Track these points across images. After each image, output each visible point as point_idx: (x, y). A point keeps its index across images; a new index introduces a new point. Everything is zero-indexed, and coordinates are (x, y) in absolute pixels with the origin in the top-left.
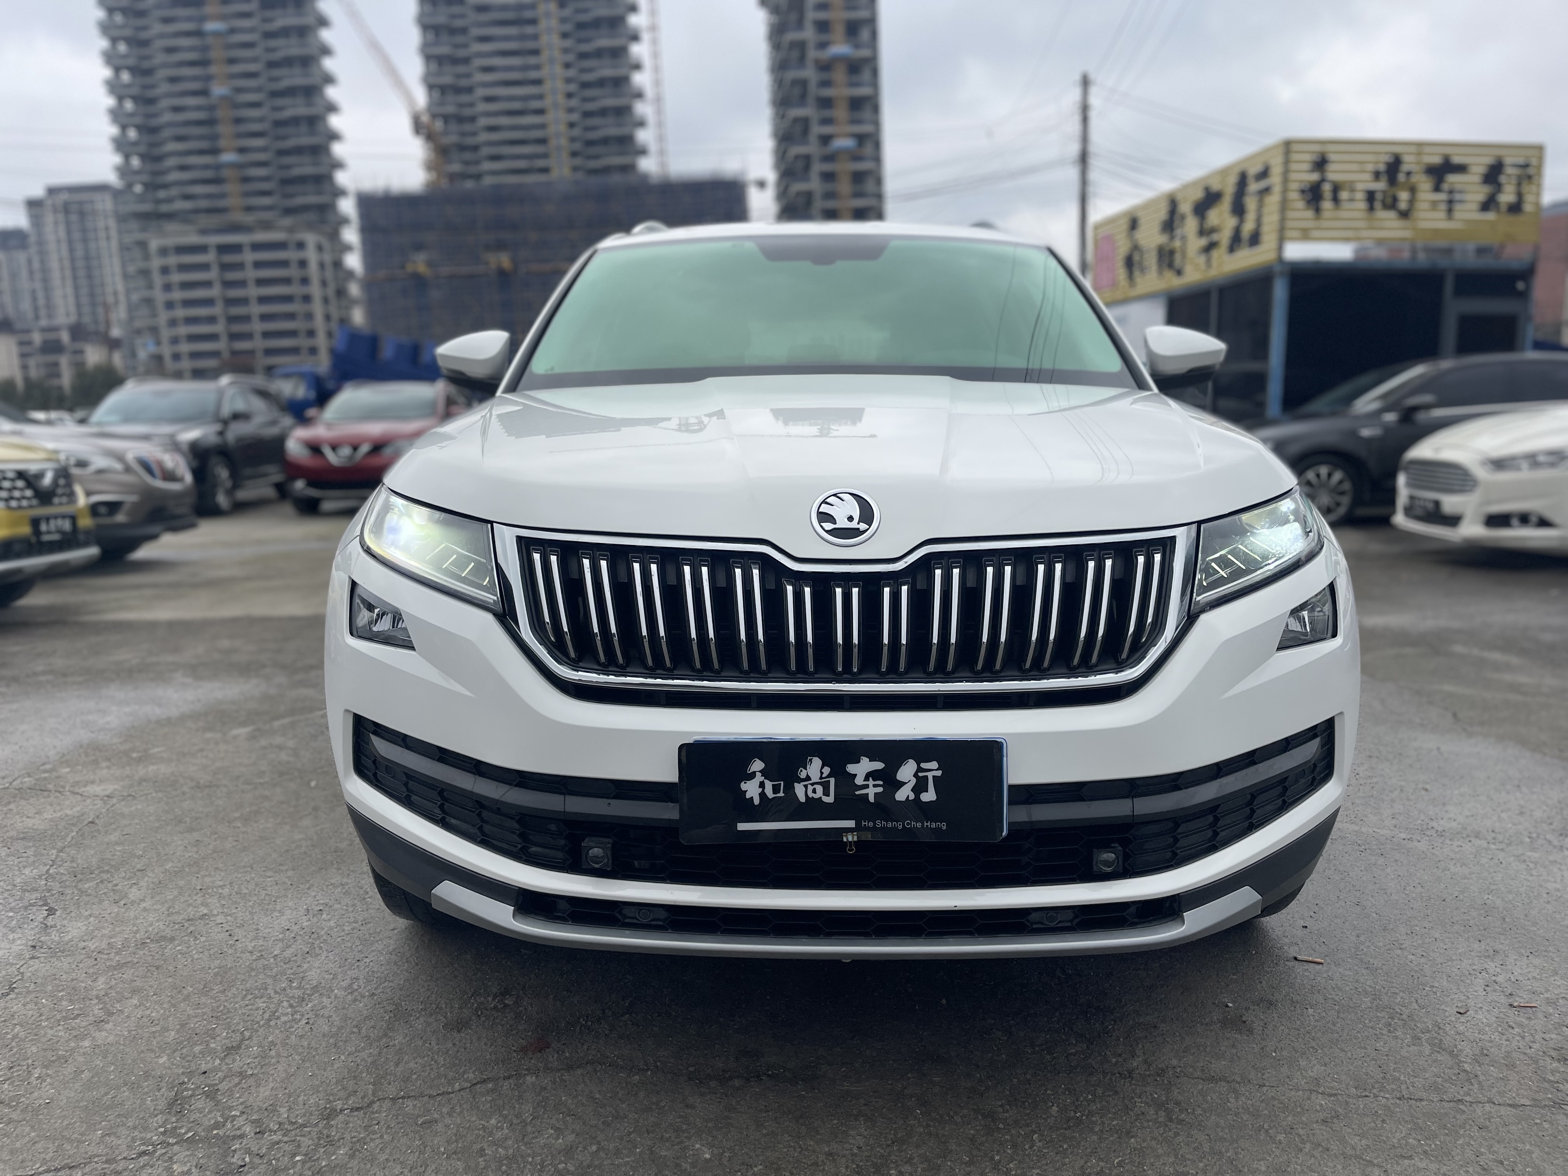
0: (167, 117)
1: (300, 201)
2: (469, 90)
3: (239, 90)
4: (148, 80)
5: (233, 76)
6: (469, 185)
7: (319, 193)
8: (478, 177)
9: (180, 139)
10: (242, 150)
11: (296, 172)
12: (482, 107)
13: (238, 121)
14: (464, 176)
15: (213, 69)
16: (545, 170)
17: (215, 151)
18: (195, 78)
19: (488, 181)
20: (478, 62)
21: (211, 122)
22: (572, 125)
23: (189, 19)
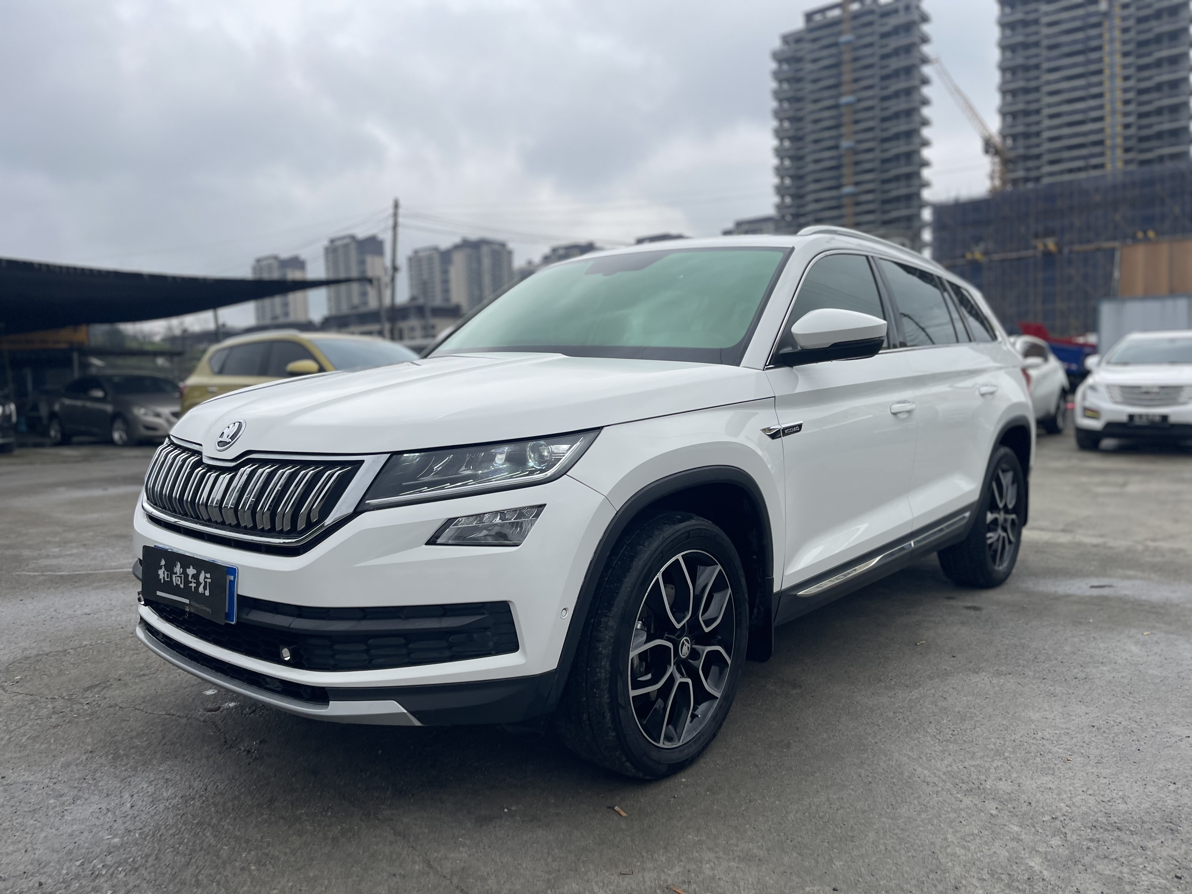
0: (812, 167)
1: (894, 214)
2: (1038, 112)
3: (859, 142)
4: (800, 144)
5: (856, 132)
6: (1030, 185)
7: (908, 207)
8: (1037, 179)
9: (817, 181)
10: (857, 184)
11: (894, 194)
12: (1047, 123)
13: (857, 163)
14: (1026, 180)
15: (844, 130)
16: (1101, 166)
17: (838, 187)
18: (831, 138)
19: (1046, 181)
20: (1046, 89)
21: (838, 167)
22: (1127, 126)
23: (831, 97)
